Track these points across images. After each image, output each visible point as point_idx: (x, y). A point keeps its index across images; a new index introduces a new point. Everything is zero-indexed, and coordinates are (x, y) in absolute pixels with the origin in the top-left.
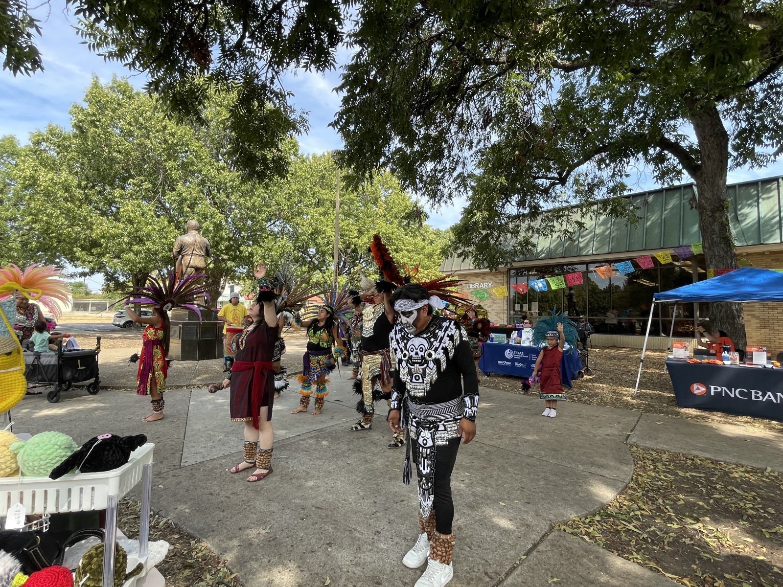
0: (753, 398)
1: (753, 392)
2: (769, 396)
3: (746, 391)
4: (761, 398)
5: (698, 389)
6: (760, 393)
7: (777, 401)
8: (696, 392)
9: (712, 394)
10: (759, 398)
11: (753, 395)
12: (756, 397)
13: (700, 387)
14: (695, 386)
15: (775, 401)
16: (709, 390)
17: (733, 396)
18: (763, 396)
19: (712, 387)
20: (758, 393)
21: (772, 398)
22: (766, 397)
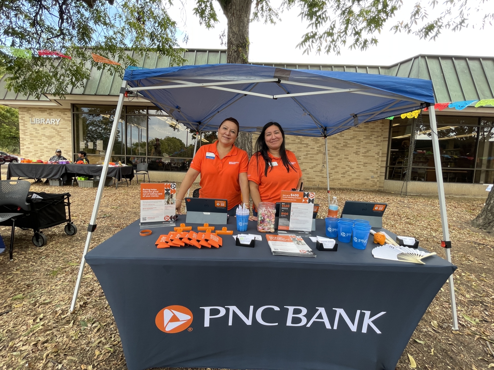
0: (289, 323)
1: (291, 309)
2: (320, 316)
3: (277, 308)
4: (304, 321)
5: (174, 319)
6: (304, 311)
7: (332, 324)
8: (170, 327)
9: (207, 324)
10: (299, 320)
11: (290, 315)
12: (296, 320)
13: (179, 315)
14: (167, 314)
15: (328, 326)
16: (198, 317)
17: (249, 322)
18: (309, 317)
19: (207, 310)
20: (299, 311)
21: (326, 320)
22: (314, 319)
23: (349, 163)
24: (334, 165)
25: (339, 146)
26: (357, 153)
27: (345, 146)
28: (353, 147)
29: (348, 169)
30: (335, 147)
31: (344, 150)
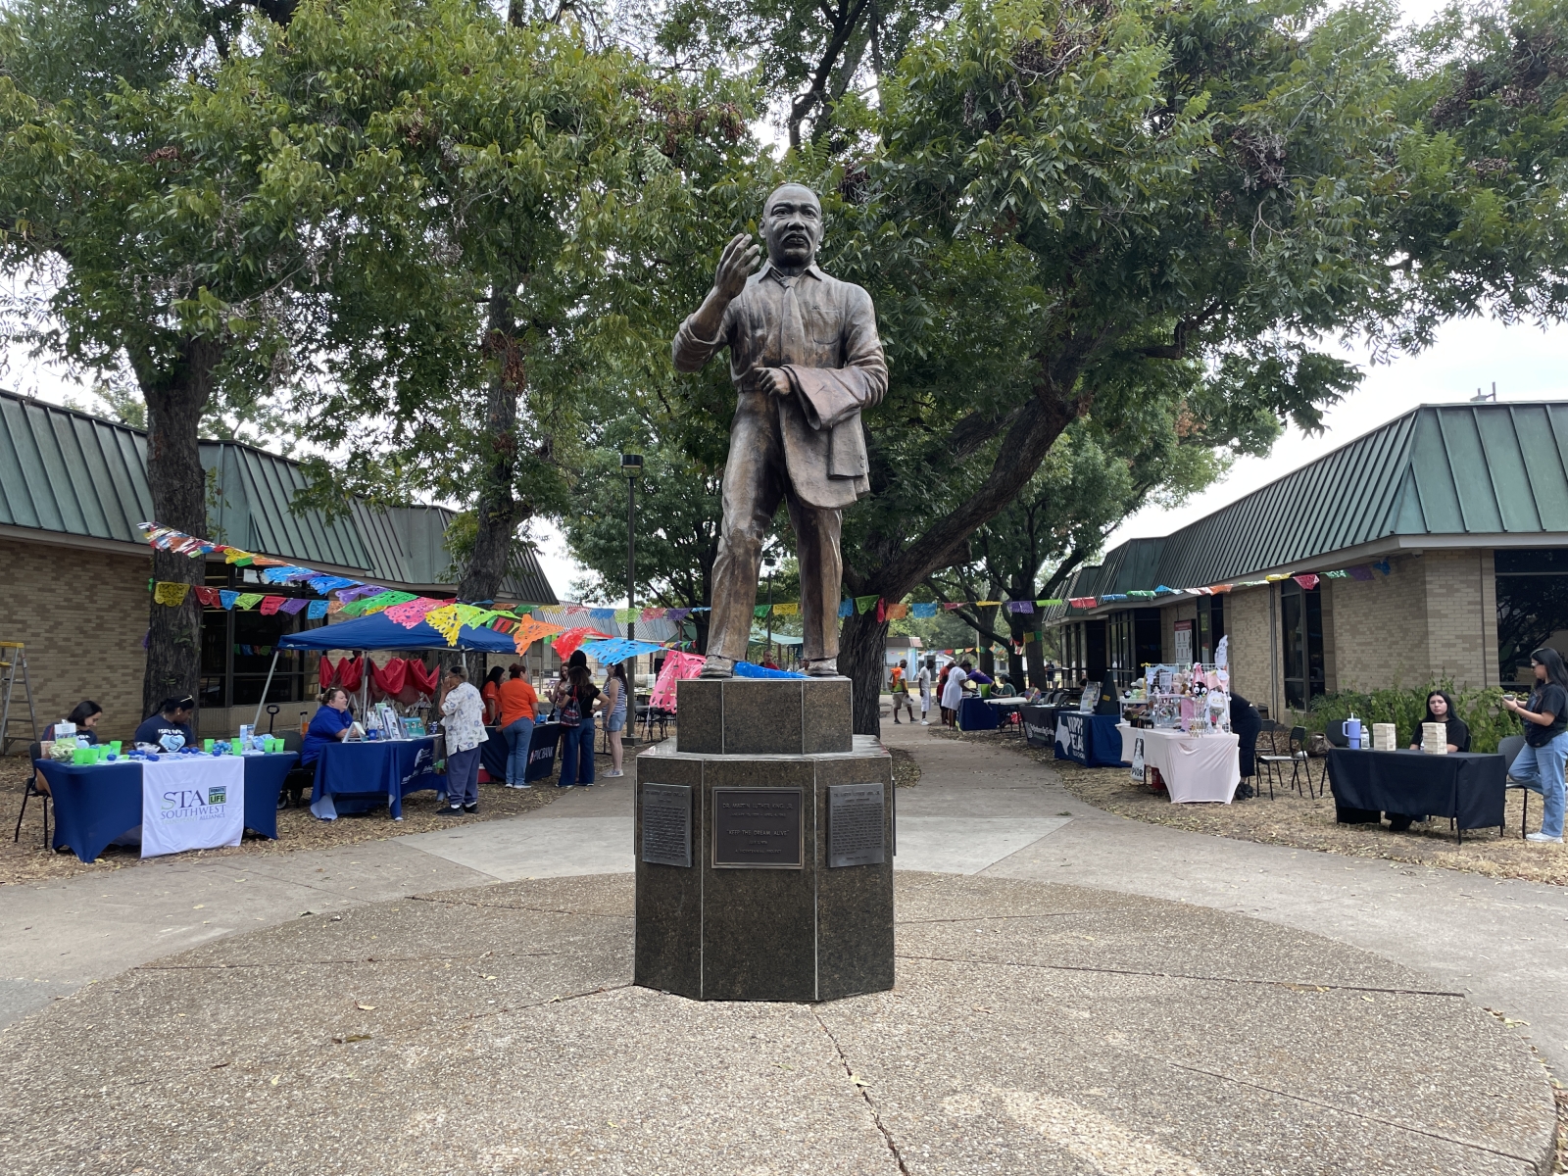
23: (108, 673)
24: (80, 679)
25: (88, 627)
26: (120, 645)
27: (100, 627)
28: (113, 630)
29: (106, 687)
30: (83, 632)
31: (97, 637)
